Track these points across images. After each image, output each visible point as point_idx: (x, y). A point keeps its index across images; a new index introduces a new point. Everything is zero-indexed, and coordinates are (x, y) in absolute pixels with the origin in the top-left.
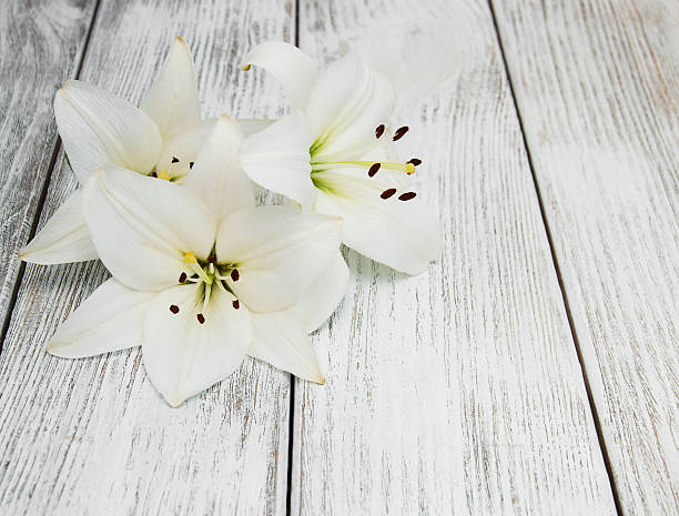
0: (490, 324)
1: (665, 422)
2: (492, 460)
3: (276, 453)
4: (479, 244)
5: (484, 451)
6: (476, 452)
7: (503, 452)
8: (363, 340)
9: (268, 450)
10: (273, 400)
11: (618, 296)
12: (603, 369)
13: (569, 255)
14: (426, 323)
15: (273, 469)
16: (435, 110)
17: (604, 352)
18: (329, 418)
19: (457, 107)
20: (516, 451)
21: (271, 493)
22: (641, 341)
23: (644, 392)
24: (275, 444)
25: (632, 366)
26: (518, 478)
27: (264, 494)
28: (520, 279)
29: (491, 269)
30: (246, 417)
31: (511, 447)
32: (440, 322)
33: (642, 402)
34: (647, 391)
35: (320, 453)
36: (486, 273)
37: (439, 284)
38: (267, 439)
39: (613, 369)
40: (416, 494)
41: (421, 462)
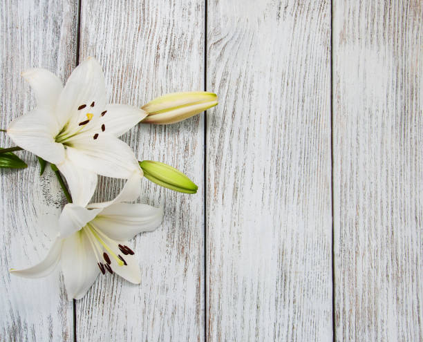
0: (296, 194)
1: (361, 256)
2: (288, 281)
3: (199, 279)
4: (297, 133)
5: (285, 276)
6: (282, 276)
7: (293, 275)
8: (238, 206)
9: (196, 277)
10: (197, 247)
11: (357, 174)
12: (341, 223)
13: (339, 142)
14: (267, 193)
15: (198, 288)
16: (286, 8)
17: (344, 213)
18: (222, 258)
19: (299, 4)
20: (298, 275)
21: (198, 301)
22: (361, 205)
23: (356, 238)
24: (199, 274)
25: (354, 221)
26: (297, 290)
27: (195, 302)
28: (314, 160)
29: (301, 153)
30: (187, 258)
31: (296, 272)
32: (273, 193)
33: (354, 244)
34: (357, 237)
35: (217, 278)
36: (298, 156)
37: (275, 164)
38: (195, 270)
39: (346, 225)
40: (255, 300)
41: (259, 283)
